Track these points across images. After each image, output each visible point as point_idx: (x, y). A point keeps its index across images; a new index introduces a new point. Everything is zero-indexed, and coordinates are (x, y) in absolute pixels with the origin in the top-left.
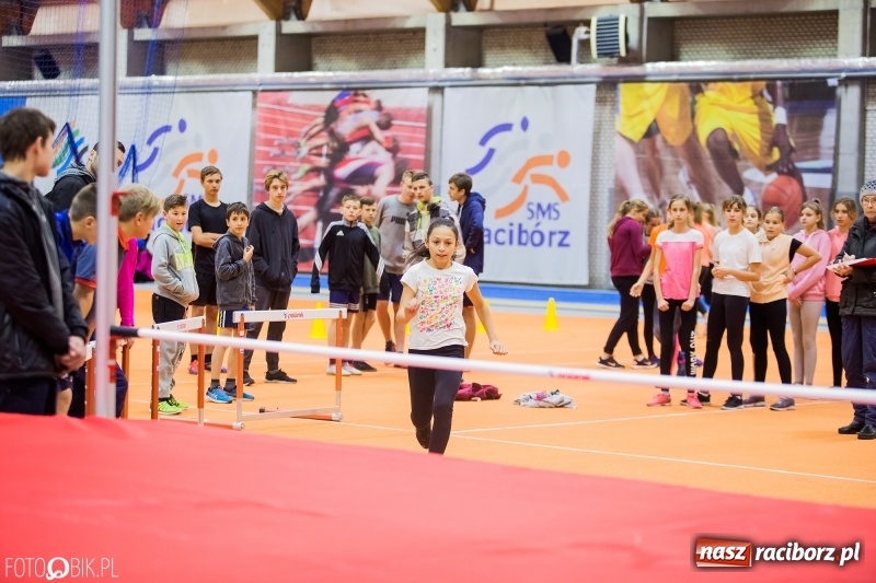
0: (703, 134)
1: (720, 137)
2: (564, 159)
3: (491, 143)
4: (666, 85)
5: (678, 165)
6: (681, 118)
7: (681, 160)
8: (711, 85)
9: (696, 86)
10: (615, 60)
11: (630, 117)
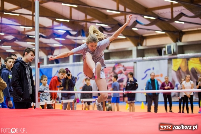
0: (190, 69)
1: (193, 69)
2: (162, 75)
3: (147, 73)
4: (182, 59)
8: (191, 59)
9: (188, 59)
10: (171, 54)
11: (175, 66)
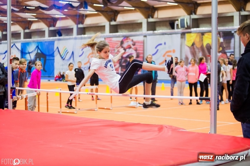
0: (205, 45)
1: (208, 45)
2: (174, 51)
3: (158, 48)
4: (196, 34)
5: (199, 52)
6: (200, 41)
7: (200, 51)
8: (206, 33)
9: (203, 34)
10: (185, 28)
11: (188, 41)
